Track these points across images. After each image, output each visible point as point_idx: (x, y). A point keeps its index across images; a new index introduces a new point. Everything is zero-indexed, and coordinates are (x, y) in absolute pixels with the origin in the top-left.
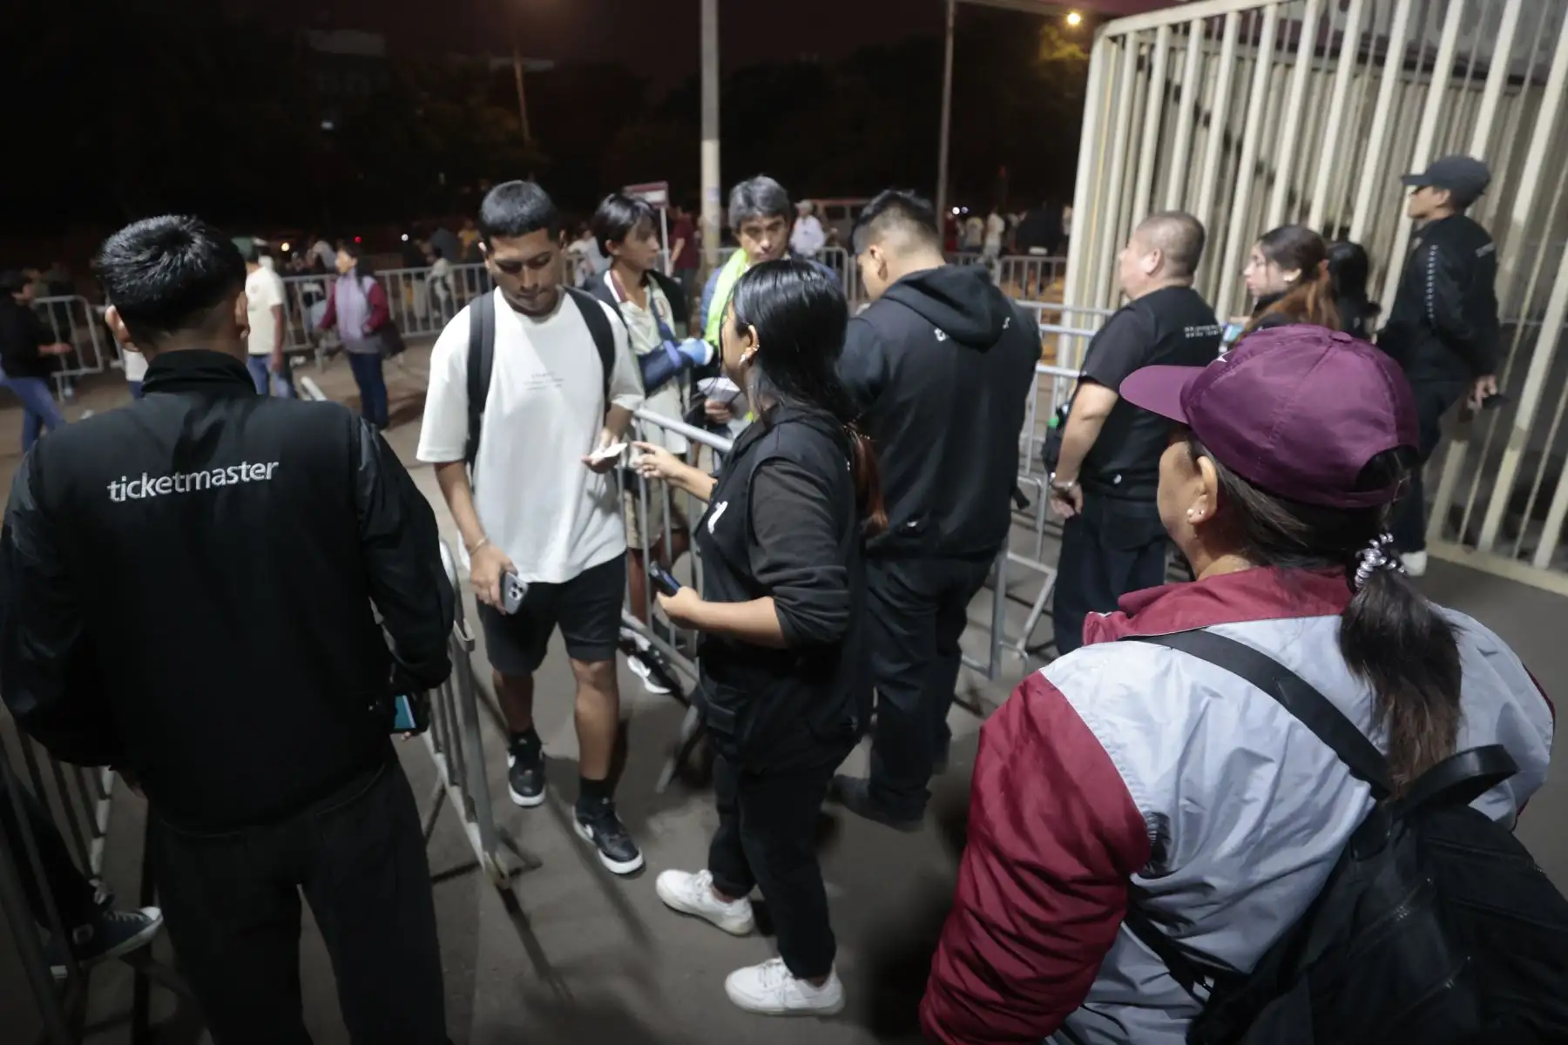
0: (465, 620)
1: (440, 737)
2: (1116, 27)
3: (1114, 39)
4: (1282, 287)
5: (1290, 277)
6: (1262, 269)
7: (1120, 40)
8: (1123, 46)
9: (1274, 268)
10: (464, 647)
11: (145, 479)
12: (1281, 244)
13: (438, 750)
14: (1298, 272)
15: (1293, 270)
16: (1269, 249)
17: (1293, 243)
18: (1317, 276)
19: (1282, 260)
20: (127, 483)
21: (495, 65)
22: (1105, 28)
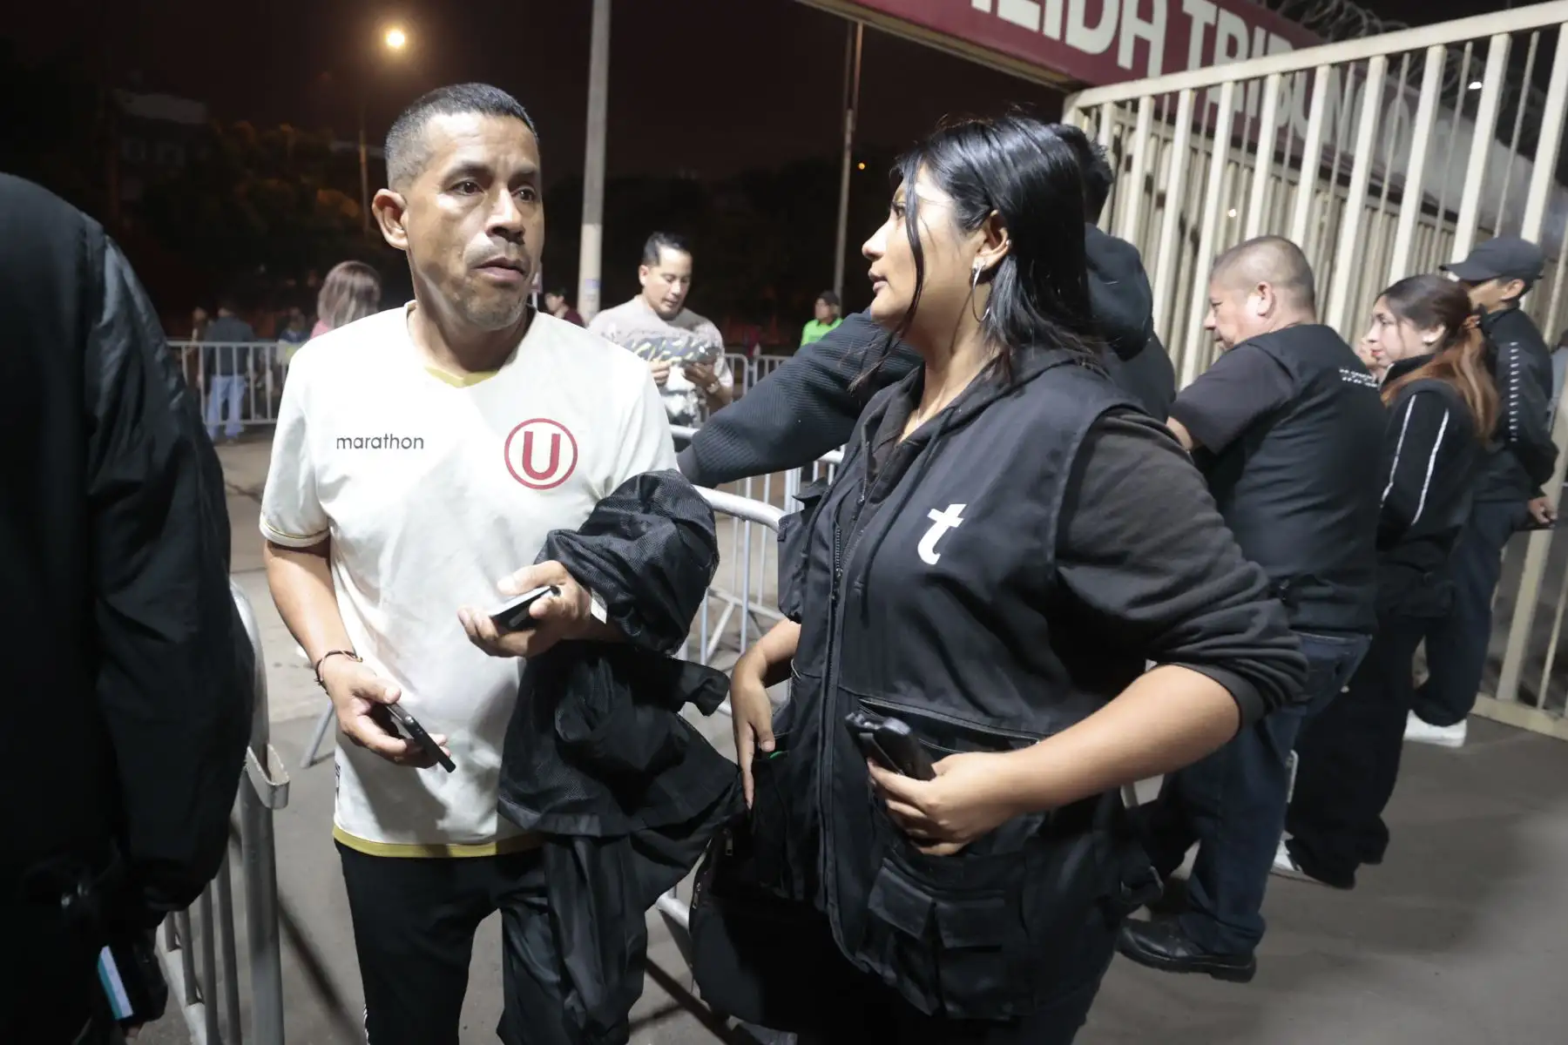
0: (271, 748)
1: (199, 969)
2: (1088, 98)
3: (1086, 110)
4: (1422, 351)
5: (1433, 336)
6: (1392, 330)
7: (1094, 112)
8: (1098, 123)
9: (1407, 327)
10: (264, 797)
12: (1414, 298)
13: (193, 999)
14: (1441, 329)
15: (1434, 328)
16: (1398, 304)
17: (1432, 293)
18: (1465, 336)
19: (1419, 316)
21: (335, 146)
22: (1077, 97)
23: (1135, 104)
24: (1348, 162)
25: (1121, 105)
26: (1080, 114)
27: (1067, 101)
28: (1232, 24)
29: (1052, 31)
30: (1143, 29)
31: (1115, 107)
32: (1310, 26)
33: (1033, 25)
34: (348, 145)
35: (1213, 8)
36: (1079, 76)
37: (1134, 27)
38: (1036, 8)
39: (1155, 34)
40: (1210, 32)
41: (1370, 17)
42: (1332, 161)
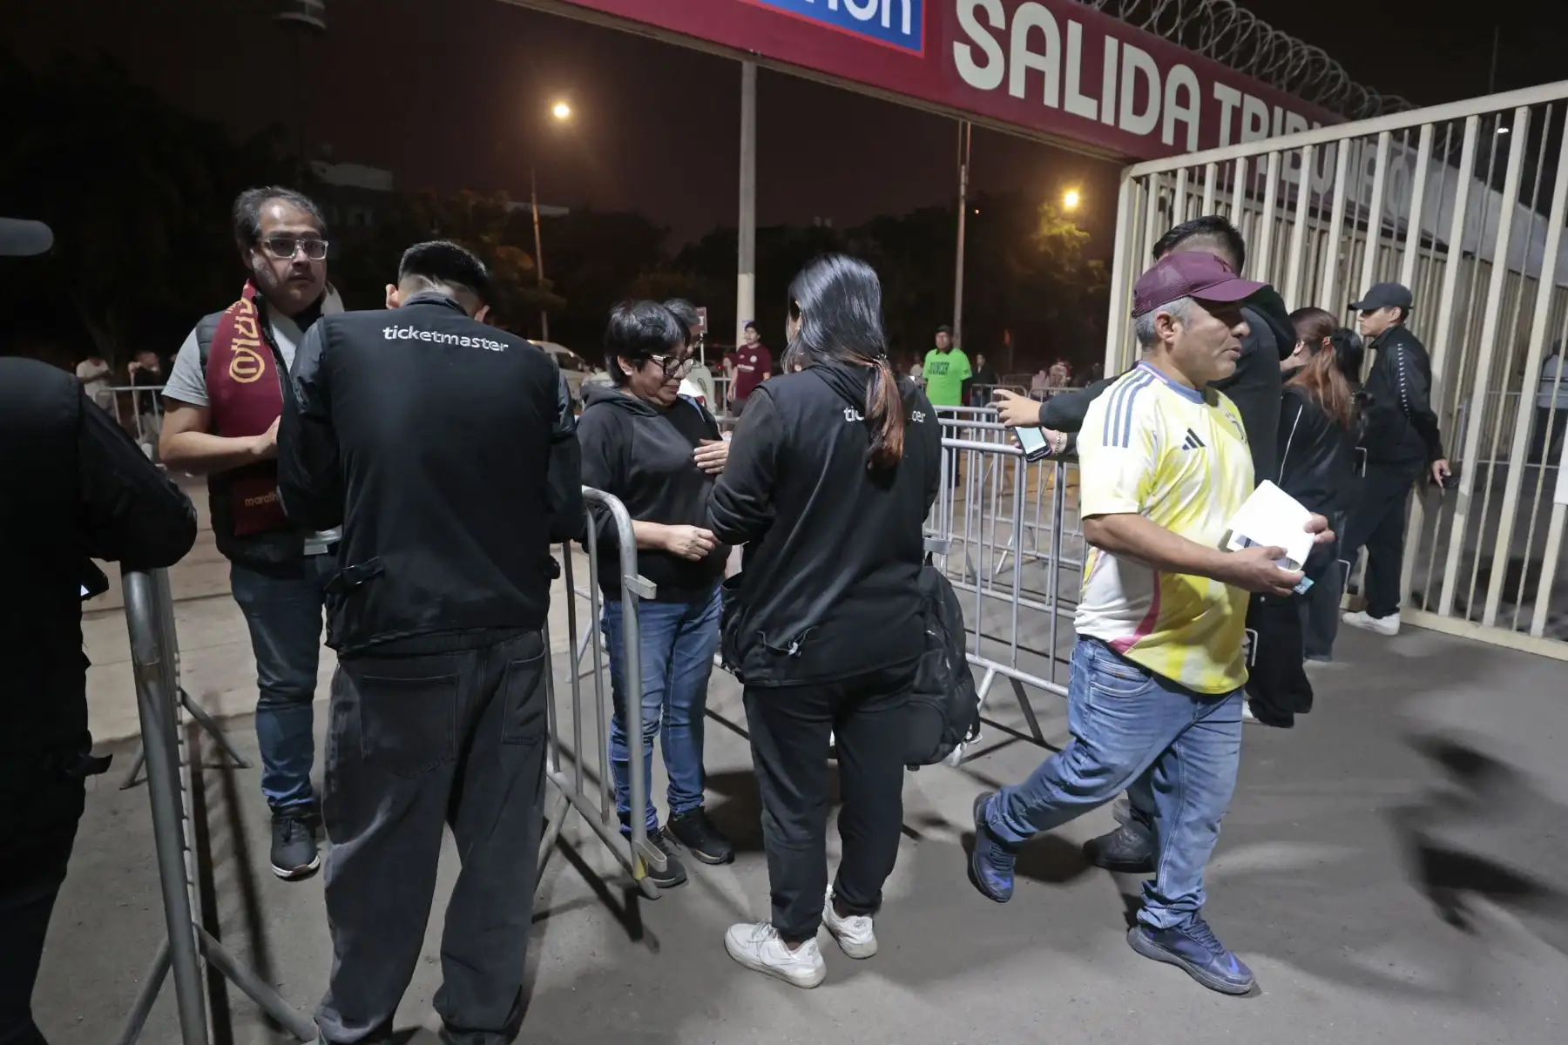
2: (1139, 169)
3: (1138, 180)
7: (1144, 180)
8: (1147, 188)
11: (411, 328)
20: (399, 330)
21: (510, 206)
22: (1131, 169)
23: (1174, 173)
24: (1365, 212)
25: (1163, 174)
26: (1134, 182)
27: (1124, 171)
28: (1254, 105)
29: (1108, 119)
30: (1182, 114)
31: (1159, 176)
32: (1323, 103)
33: (1093, 116)
34: (521, 205)
35: (1238, 94)
36: (1133, 153)
37: (1173, 112)
38: (1094, 103)
39: (1192, 116)
40: (1237, 113)
41: (1370, 93)
42: (1353, 213)
